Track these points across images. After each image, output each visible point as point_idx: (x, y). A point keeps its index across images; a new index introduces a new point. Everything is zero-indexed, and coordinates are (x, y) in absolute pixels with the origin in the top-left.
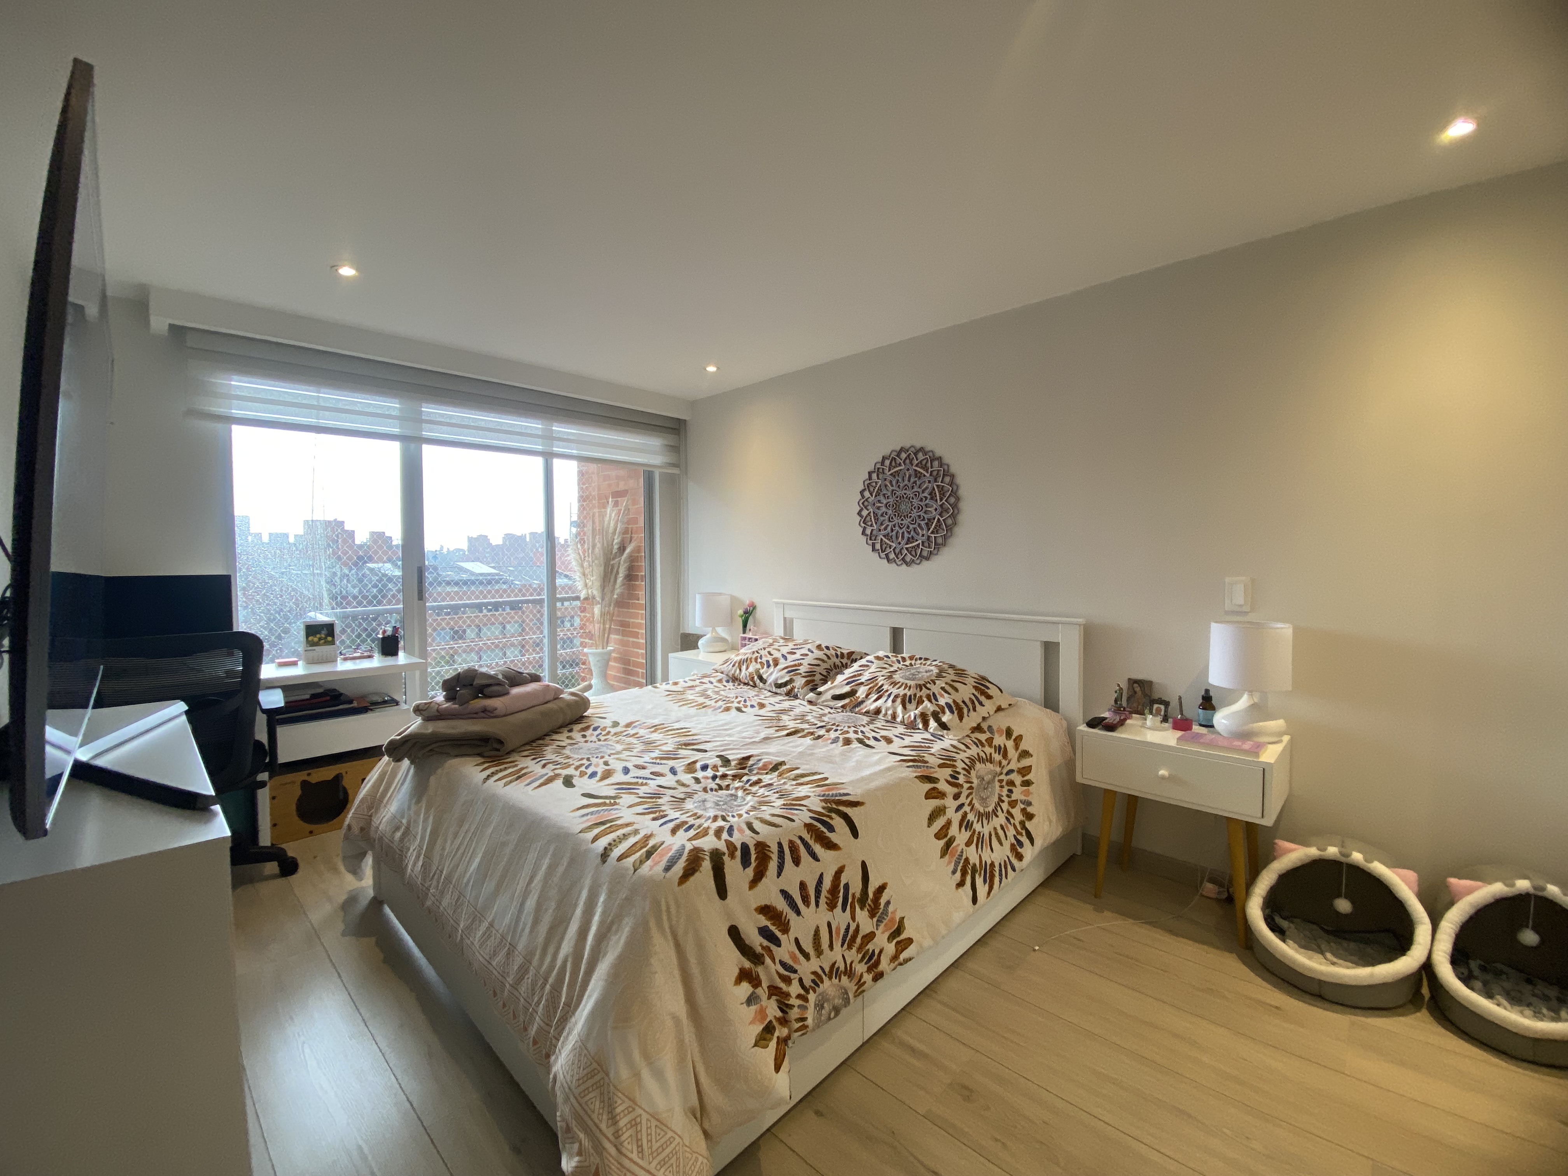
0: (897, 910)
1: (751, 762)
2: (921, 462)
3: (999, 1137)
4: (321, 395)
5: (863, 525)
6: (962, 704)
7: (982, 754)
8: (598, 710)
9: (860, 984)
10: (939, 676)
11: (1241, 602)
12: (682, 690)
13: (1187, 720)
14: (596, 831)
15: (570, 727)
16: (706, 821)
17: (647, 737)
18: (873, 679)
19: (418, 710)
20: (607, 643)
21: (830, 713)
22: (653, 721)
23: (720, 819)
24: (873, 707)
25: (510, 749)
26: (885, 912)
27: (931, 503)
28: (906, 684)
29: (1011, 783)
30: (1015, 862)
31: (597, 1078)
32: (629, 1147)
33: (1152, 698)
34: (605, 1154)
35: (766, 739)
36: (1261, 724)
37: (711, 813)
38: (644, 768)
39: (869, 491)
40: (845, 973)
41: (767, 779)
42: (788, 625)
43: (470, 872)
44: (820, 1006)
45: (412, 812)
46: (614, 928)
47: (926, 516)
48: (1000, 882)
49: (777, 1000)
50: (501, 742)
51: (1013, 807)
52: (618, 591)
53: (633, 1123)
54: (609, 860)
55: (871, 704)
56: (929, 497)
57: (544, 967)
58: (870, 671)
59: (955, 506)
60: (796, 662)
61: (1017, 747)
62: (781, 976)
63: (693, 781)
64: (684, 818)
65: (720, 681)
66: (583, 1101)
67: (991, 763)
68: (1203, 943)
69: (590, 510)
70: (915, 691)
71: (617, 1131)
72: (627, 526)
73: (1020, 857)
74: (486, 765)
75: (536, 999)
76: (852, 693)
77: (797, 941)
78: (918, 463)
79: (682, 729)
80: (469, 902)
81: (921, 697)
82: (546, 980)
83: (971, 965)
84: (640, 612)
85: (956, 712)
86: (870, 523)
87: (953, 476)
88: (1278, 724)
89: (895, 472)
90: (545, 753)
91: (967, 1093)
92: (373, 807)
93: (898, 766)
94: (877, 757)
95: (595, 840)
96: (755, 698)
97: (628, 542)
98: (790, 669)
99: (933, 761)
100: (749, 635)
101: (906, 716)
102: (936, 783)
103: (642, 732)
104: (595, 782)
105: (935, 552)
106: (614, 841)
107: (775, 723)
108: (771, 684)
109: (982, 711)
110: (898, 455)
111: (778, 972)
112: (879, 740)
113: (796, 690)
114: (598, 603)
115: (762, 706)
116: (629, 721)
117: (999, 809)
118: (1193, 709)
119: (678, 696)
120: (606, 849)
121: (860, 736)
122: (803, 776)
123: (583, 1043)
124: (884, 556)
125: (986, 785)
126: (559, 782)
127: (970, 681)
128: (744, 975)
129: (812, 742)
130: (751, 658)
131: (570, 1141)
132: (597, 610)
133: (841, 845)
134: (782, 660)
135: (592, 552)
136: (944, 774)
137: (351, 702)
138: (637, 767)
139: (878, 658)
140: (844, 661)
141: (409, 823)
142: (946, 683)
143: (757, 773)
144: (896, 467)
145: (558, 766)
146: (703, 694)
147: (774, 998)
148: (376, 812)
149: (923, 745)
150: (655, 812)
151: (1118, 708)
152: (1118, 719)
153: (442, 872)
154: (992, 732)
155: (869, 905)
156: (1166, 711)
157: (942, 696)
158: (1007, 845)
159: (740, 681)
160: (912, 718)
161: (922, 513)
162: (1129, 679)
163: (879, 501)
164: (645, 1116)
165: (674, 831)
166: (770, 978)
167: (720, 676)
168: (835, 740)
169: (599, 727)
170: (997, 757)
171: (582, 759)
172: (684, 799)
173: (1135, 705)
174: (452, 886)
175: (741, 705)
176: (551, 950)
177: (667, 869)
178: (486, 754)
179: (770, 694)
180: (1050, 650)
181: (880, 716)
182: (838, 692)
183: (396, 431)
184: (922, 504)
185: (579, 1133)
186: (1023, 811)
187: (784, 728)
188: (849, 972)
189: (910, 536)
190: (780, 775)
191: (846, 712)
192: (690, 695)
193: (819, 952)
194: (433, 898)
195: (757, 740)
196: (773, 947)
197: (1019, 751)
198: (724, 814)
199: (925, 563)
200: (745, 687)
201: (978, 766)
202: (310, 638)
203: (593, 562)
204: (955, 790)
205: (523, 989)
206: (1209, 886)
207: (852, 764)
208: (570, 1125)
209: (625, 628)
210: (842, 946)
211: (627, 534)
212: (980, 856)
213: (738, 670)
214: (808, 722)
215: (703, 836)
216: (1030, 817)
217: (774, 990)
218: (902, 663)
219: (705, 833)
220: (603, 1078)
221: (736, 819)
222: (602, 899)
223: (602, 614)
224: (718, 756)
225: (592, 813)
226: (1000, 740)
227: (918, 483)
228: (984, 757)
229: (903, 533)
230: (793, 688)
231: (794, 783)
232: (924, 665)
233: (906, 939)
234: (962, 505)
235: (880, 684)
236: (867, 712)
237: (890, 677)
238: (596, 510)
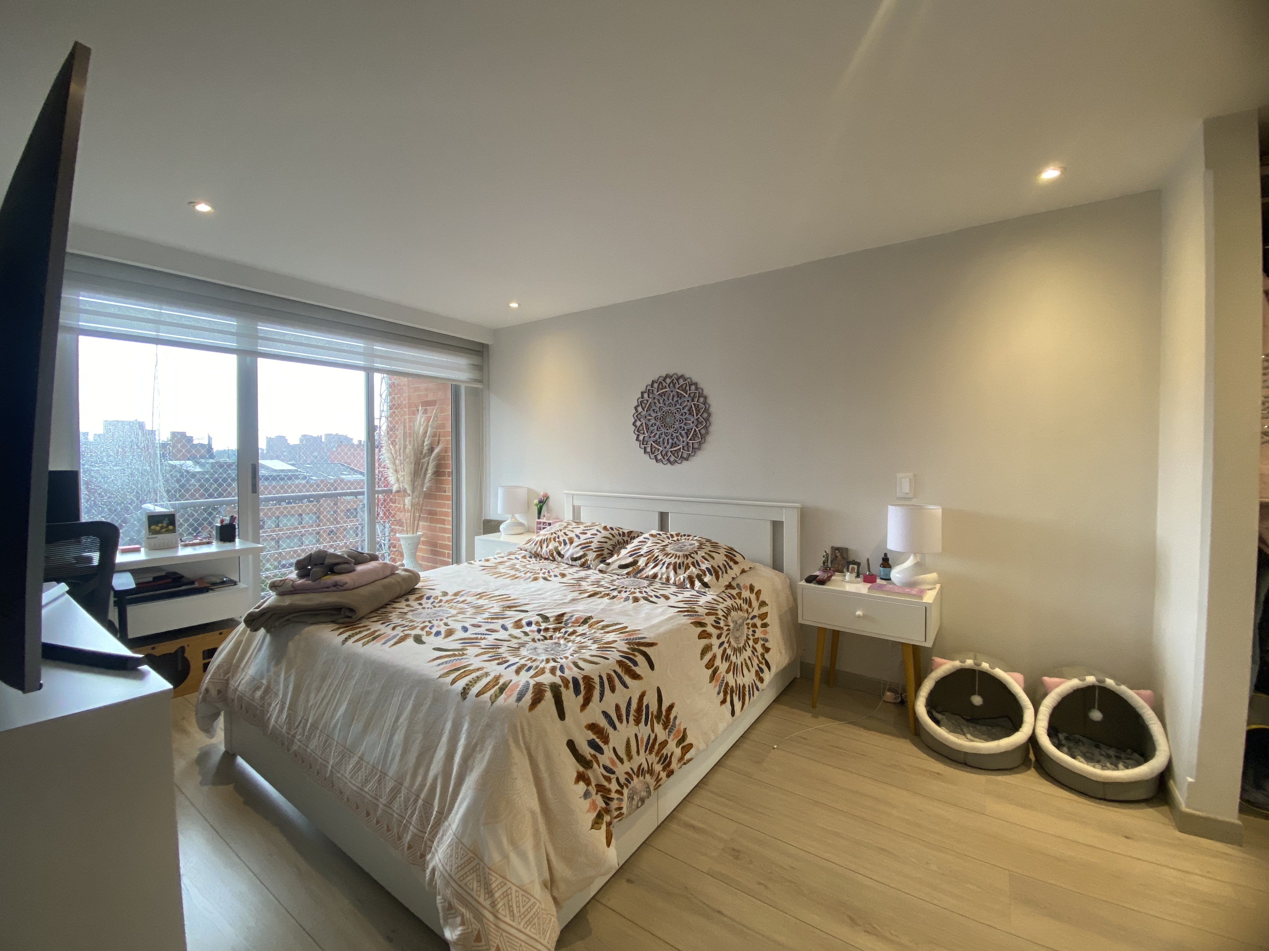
0: (682, 723)
1: (565, 618)
2: (682, 386)
3: (762, 882)
4: (162, 311)
5: (637, 433)
6: (717, 568)
7: (735, 605)
8: (426, 583)
9: (658, 780)
10: (700, 548)
11: (907, 490)
12: (494, 565)
13: (873, 575)
14: (453, 676)
15: (406, 597)
16: (541, 663)
17: (475, 602)
18: (650, 552)
19: (273, 586)
20: (417, 529)
21: (618, 579)
22: (477, 590)
23: (551, 661)
24: (651, 573)
25: (360, 617)
26: (674, 725)
27: (690, 417)
28: (676, 555)
29: (754, 626)
30: (758, 684)
31: (473, 864)
32: (503, 913)
33: (849, 560)
34: (485, 921)
35: (573, 600)
36: (922, 576)
37: (544, 657)
38: (479, 626)
39: (642, 407)
40: (648, 772)
41: (580, 630)
42: (576, 511)
43: (336, 718)
44: (631, 798)
45: (271, 673)
46: (478, 748)
47: (686, 427)
48: (750, 699)
49: (601, 795)
50: (352, 610)
51: (756, 643)
52: (427, 484)
53: (505, 894)
54: (469, 696)
55: (650, 571)
56: (688, 412)
57: (415, 787)
58: (647, 545)
59: (707, 420)
60: (588, 540)
61: (758, 599)
62: (604, 777)
63: (523, 634)
64: (523, 662)
65: (524, 557)
66: (462, 884)
67: (741, 610)
68: (886, 733)
69: (401, 416)
70: (683, 560)
71: (494, 902)
72: (435, 430)
73: (761, 680)
74: (341, 630)
75: (409, 812)
76: (635, 563)
77: (614, 749)
78: (679, 387)
79: (502, 595)
80: (337, 742)
81: (688, 564)
82: (418, 796)
83: (730, 762)
84: (447, 502)
85: (714, 575)
86: (642, 432)
87: (705, 398)
88: (933, 576)
89: (662, 393)
90: (391, 618)
91: (736, 854)
92: (229, 673)
93: (678, 615)
94: (660, 610)
95: (454, 682)
96: (556, 569)
97: (436, 444)
98: (583, 546)
99: (702, 611)
100: (543, 520)
101: (677, 579)
102: (705, 627)
103: (469, 599)
104: (441, 639)
105: (693, 454)
106: (471, 682)
107: (577, 588)
108: (568, 558)
109: (732, 573)
110: (664, 380)
111: (602, 775)
112: (659, 598)
113: (589, 562)
114: (409, 495)
115: (563, 575)
116: (456, 591)
117: (747, 645)
118: (876, 569)
119: (492, 570)
120: (464, 688)
121: (645, 595)
122: (608, 626)
123: (458, 841)
124: (654, 457)
125: (738, 627)
126: (410, 641)
127: (722, 551)
128: (581, 777)
129: (609, 601)
130: (550, 539)
131: (453, 916)
132: (408, 500)
133: (643, 675)
134: (576, 539)
135: (404, 452)
136: (710, 620)
137: (193, 583)
138: (474, 625)
139: (652, 535)
140: (626, 538)
141: (269, 683)
142: (706, 553)
143: (572, 626)
144: (663, 389)
145: (406, 628)
146: (513, 567)
147: (599, 793)
148: (233, 676)
149: (692, 599)
150: (498, 659)
151: (825, 569)
152: (826, 577)
153: (307, 720)
154: (740, 589)
155: (663, 721)
156: (858, 570)
157: (703, 562)
158: (753, 671)
159: (541, 557)
160: (682, 580)
161: (682, 425)
162: (832, 547)
163: (650, 415)
164: (514, 888)
165: (518, 672)
166: (597, 778)
167: (524, 553)
168: (627, 599)
169: (431, 596)
170: (745, 607)
171: (424, 622)
172: (519, 648)
173: (836, 566)
174: (319, 731)
175: (546, 575)
176: (421, 771)
177: (519, 699)
178: (341, 621)
179: (567, 566)
180: (777, 526)
181: (657, 580)
182: (624, 562)
183: (234, 345)
184: (683, 417)
185: (461, 909)
186: (763, 645)
187: (585, 591)
188: (651, 771)
189: (674, 442)
190: (590, 626)
191: (630, 577)
192: (501, 568)
193: (630, 757)
194: (299, 743)
195: (566, 601)
196: (598, 755)
197: (759, 601)
198: (553, 657)
199: (685, 462)
200: (546, 561)
201: (733, 613)
202: (153, 527)
203: (404, 460)
204: (718, 632)
205: (396, 806)
206: (888, 693)
207: (643, 615)
208: (452, 904)
209: (433, 516)
210: (645, 752)
211: (436, 438)
212: (736, 680)
213: (540, 549)
214: (602, 586)
215: (542, 674)
216: (767, 650)
217: (600, 788)
218: (671, 539)
219: (543, 671)
220: (478, 864)
221: (564, 660)
222: (465, 727)
223: (412, 505)
224: (538, 615)
225: (446, 662)
226: (746, 594)
227: (680, 402)
228: (736, 607)
229: (668, 440)
230: (586, 561)
231: (602, 631)
232: (688, 540)
233: (688, 744)
234: (713, 419)
235: (656, 556)
236: (647, 577)
237: (663, 550)
238: (407, 417)
